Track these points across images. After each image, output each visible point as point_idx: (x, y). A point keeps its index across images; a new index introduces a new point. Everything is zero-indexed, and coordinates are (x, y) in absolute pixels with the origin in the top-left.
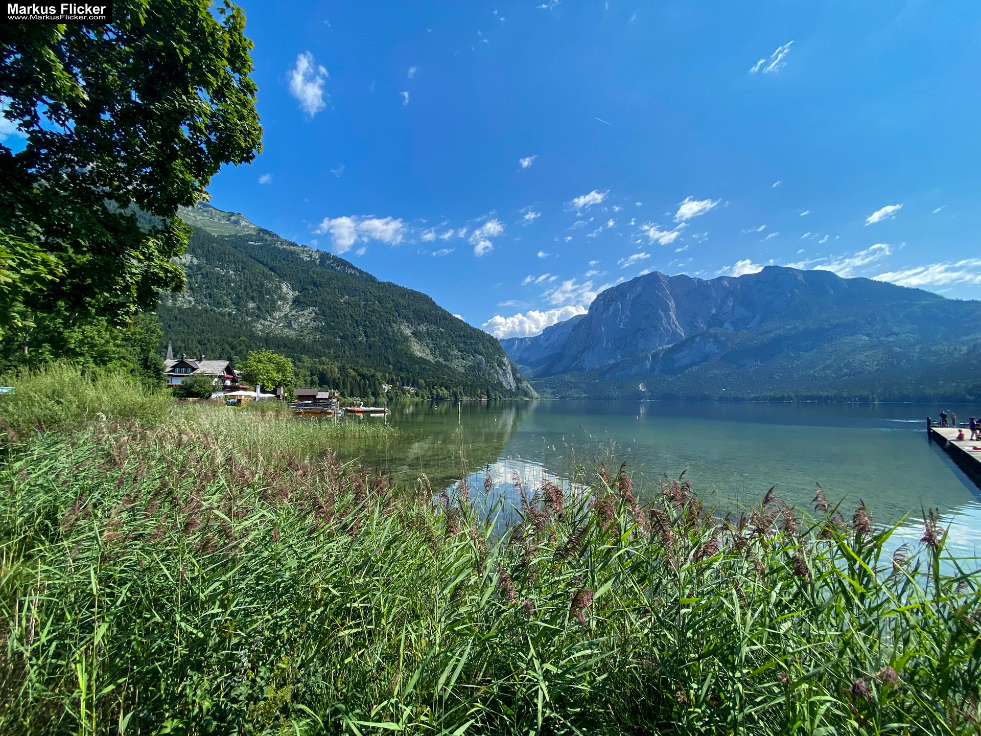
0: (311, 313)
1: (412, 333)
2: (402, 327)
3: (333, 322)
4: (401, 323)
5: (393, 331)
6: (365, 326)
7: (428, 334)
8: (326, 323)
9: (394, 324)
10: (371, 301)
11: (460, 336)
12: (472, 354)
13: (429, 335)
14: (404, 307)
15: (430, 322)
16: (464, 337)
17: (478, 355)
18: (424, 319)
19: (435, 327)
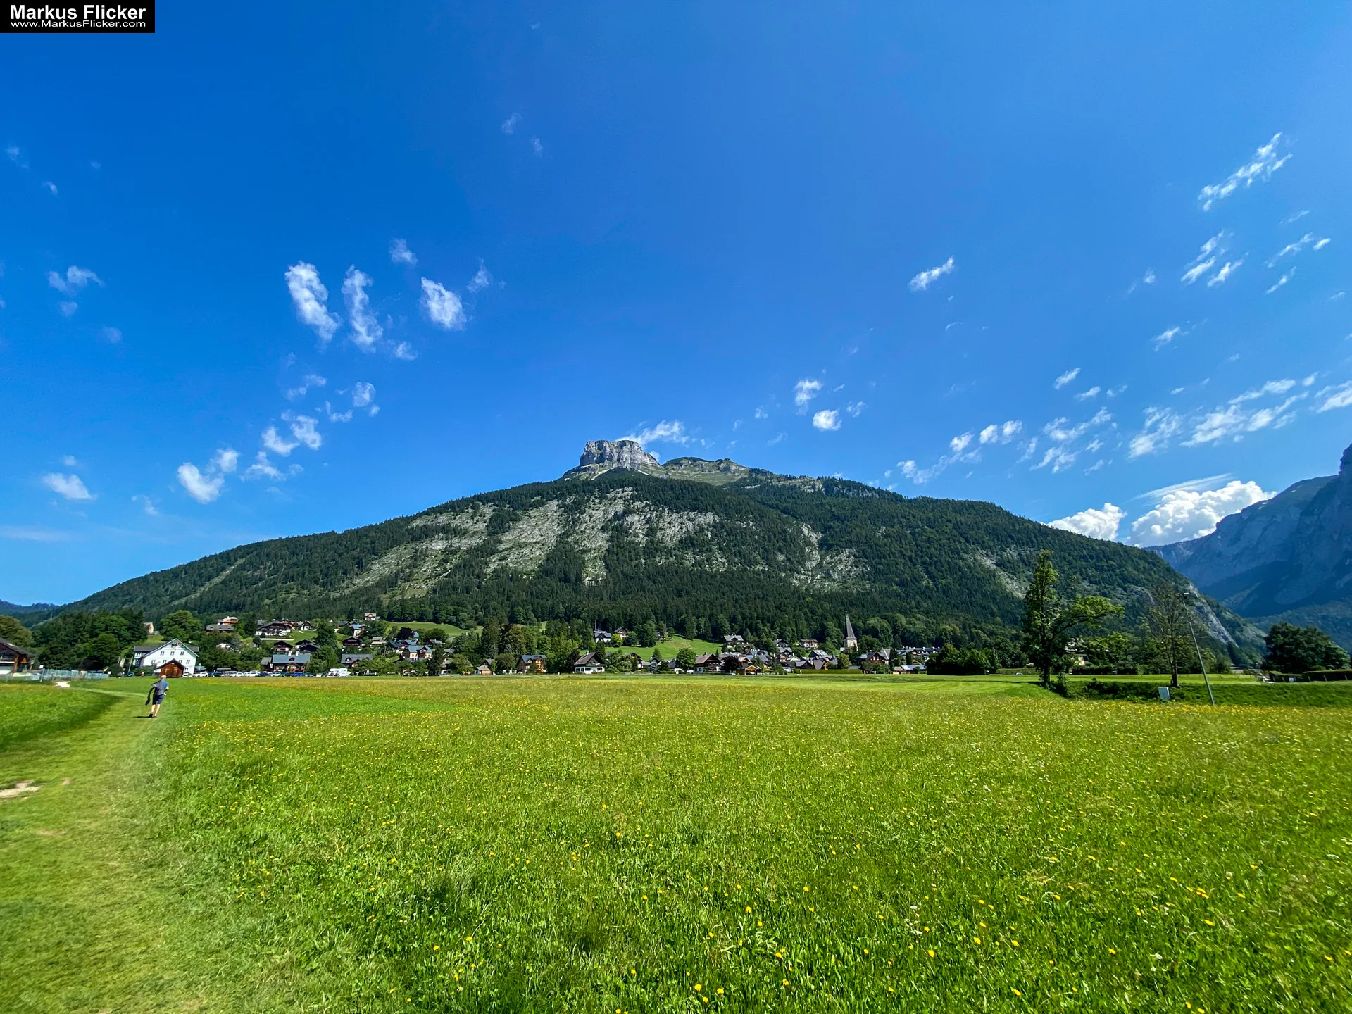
0: (849, 557)
1: (997, 564)
2: (978, 557)
3: (881, 564)
4: (975, 551)
5: (969, 566)
6: (923, 563)
7: (1023, 562)
8: (872, 567)
9: (966, 556)
10: (918, 527)
11: (1083, 557)
12: (1119, 585)
13: (1026, 563)
14: (971, 527)
15: (1019, 543)
16: (1092, 558)
17: (1133, 586)
18: (1009, 540)
19: (1032, 549)
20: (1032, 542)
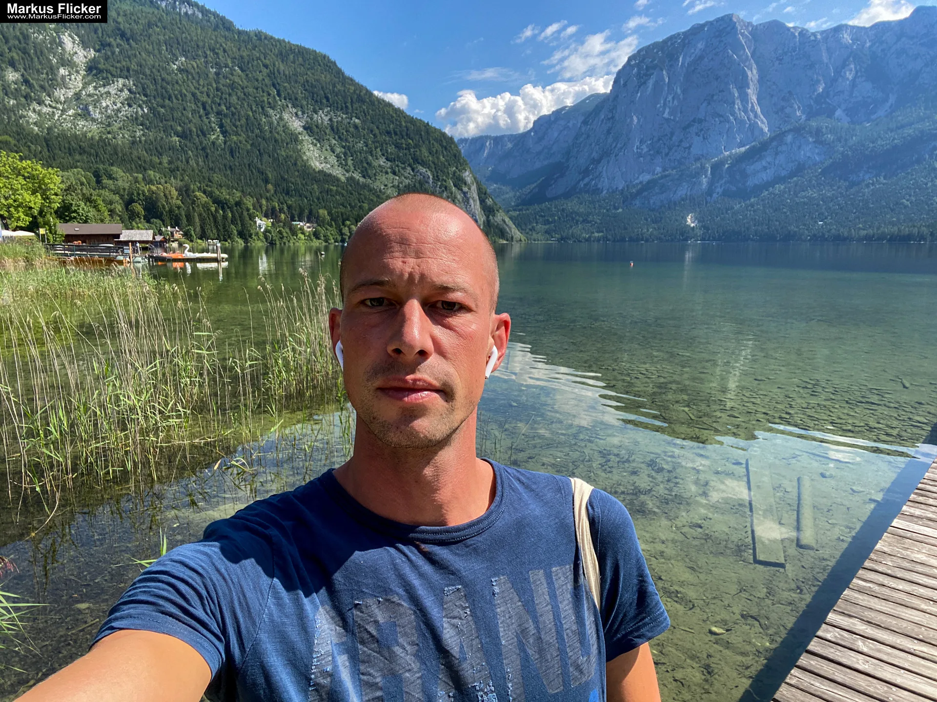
0: (121, 91)
1: (305, 128)
2: (286, 116)
3: (163, 106)
4: (284, 108)
5: (271, 124)
6: (219, 113)
7: (332, 129)
8: (151, 109)
9: (271, 111)
10: (226, 66)
11: (388, 133)
12: (410, 165)
13: (334, 129)
14: (288, 79)
15: (334, 106)
16: (396, 134)
17: (420, 167)
18: (324, 101)
19: (344, 116)
20: (347, 107)
